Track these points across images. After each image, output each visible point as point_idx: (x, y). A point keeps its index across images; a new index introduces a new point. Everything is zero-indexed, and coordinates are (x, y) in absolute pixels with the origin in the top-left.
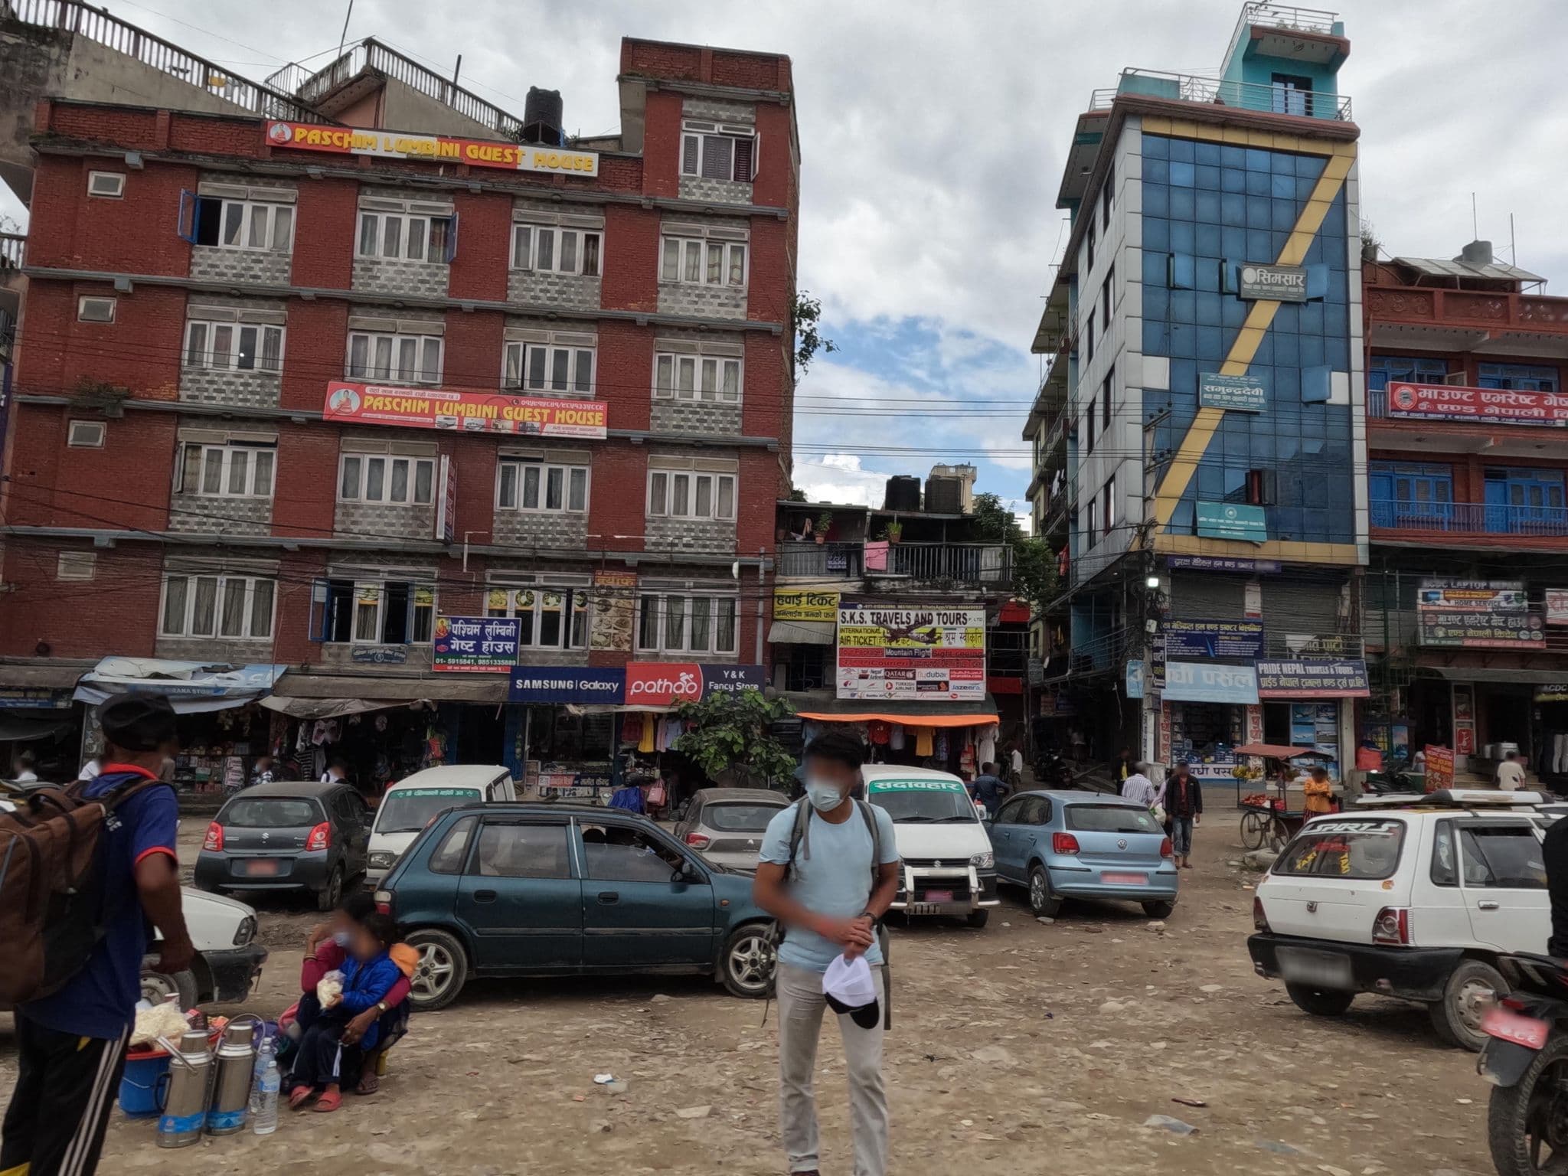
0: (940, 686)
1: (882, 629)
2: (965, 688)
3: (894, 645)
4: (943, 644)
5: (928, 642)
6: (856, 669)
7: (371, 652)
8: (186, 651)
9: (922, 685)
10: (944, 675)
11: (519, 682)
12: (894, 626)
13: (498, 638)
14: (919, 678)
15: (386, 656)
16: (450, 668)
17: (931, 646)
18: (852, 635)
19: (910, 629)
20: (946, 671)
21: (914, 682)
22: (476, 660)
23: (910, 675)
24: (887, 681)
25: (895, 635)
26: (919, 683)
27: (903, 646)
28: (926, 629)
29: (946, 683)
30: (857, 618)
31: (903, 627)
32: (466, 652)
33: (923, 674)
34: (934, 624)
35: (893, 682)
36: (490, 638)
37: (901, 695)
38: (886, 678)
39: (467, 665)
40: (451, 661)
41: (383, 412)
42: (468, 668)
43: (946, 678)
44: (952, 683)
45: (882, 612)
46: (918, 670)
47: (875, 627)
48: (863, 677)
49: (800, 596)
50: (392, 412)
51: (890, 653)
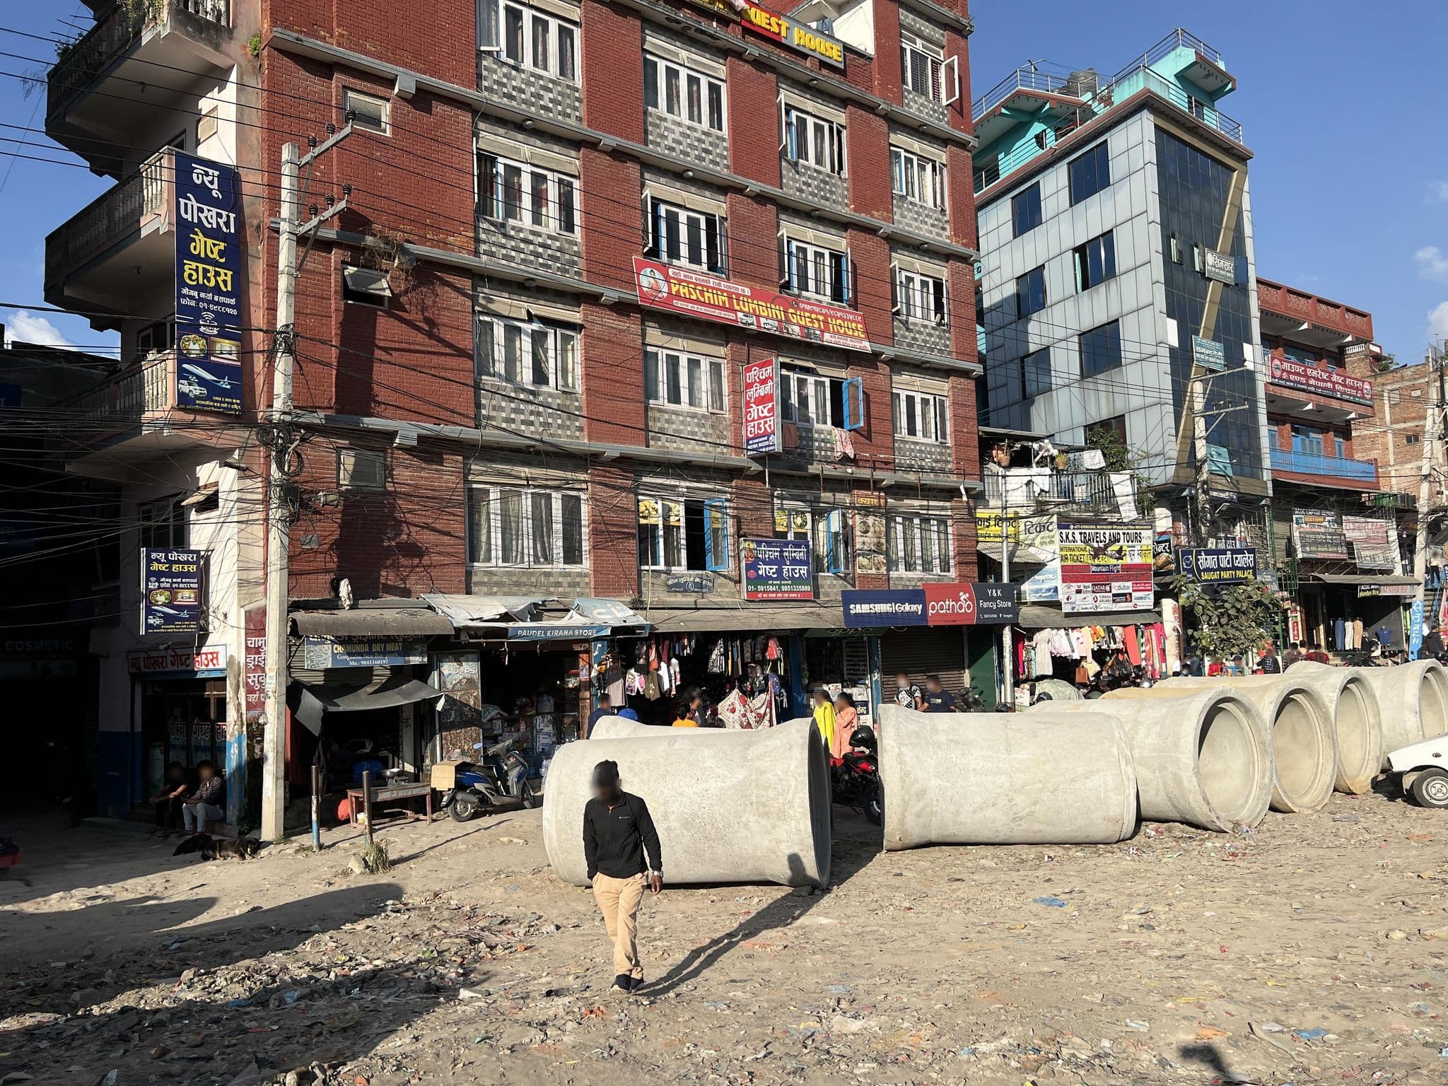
0: (1126, 597)
1: (1088, 548)
2: (1141, 598)
3: (1097, 562)
4: (1127, 560)
5: (1118, 559)
6: (1073, 584)
7: (682, 580)
8: (499, 584)
9: (1117, 597)
10: (1128, 588)
11: (852, 606)
12: (1096, 545)
13: (794, 562)
14: (1114, 591)
15: (696, 584)
16: (760, 595)
17: (1120, 562)
18: (1068, 553)
19: (1106, 547)
20: (1130, 584)
21: (1110, 594)
22: (780, 586)
23: (1108, 588)
24: (1094, 595)
25: (1097, 553)
26: (1114, 595)
27: (1102, 563)
28: (1116, 547)
29: (1130, 594)
30: (1071, 538)
31: (1101, 545)
32: (771, 578)
33: (1117, 587)
34: (1121, 543)
35: (1098, 595)
36: (788, 563)
37: (1104, 607)
38: (1093, 592)
39: (773, 592)
40: (761, 588)
41: (690, 300)
42: (774, 595)
43: (1130, 591)
44: (1134, 594)
45: (1087, 531)
46: (1113, 584)
47: (1083, 545)
48: (1079, 592)
49: (989, 519)
50: (697, 302)
51: (1094, 569)
